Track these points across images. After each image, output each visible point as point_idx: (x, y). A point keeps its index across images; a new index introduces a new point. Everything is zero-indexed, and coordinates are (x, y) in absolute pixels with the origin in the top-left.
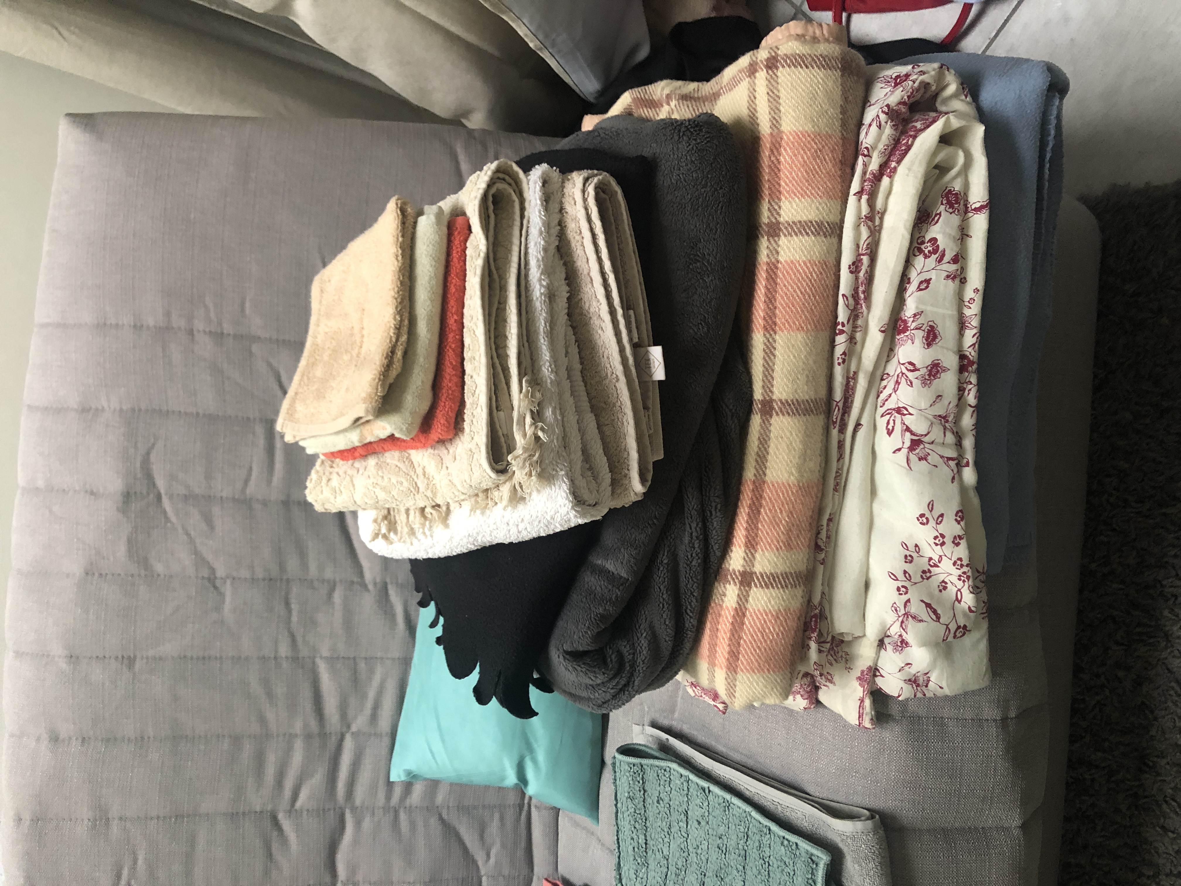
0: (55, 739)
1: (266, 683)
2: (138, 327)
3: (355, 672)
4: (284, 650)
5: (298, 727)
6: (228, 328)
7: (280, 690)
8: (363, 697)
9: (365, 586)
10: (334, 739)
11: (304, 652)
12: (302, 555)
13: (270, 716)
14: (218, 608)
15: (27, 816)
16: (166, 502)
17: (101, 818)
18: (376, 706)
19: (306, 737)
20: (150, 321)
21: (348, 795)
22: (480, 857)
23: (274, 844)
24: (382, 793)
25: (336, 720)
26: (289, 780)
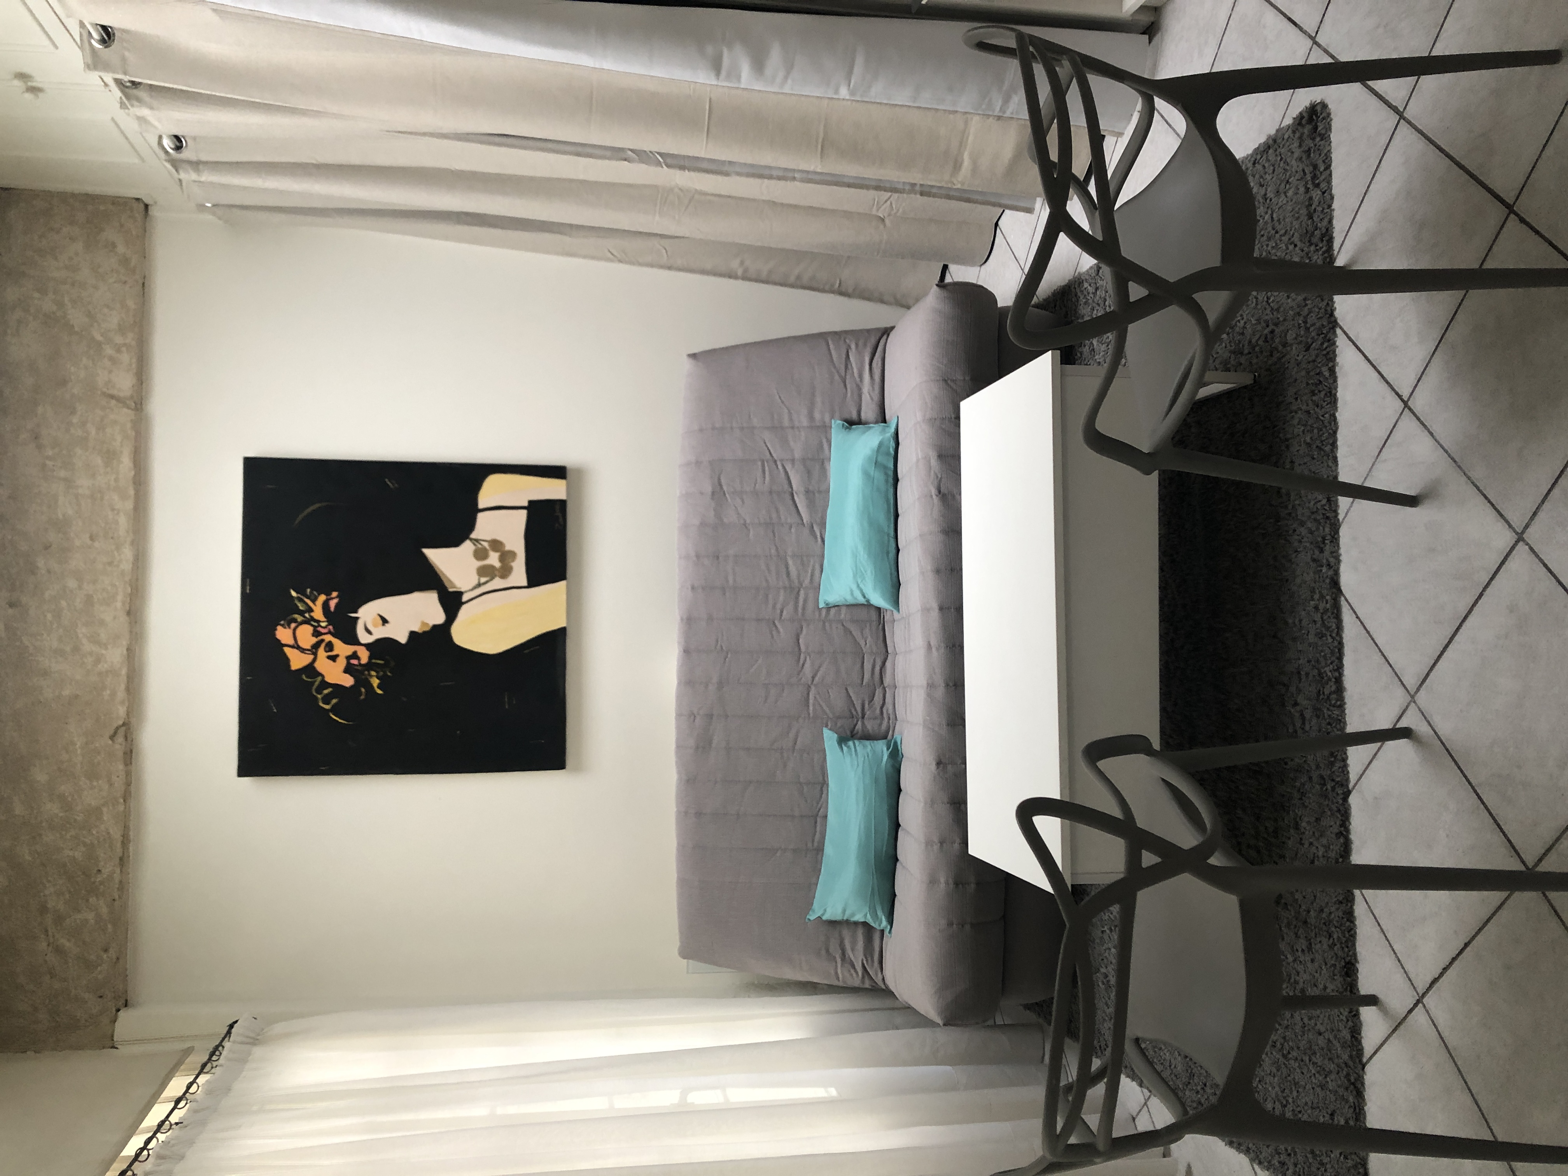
0: (693, 588)
1: (767, 566)
2: (713, 428)
3: (803, 561)
4: (773, 551)
5: (781, 583)
6: (745, 425)
7: (773, 568)
8: (807, 572)
9: (803, 524)
10: (796, 591)
11: (782, 554)
12: (777, 511)
13: (769, 580)
14: (748, 535)
15: (685, 617)
16: (727, 495)
17: (710, 618)
18: (812, 575)
19: (785, 588)
20: (717, 425)
21: (803, 614)
22: (862, 643)
23: (774, 633)
24: (817, 613)
25: (796, 581)
26: (779, 606)
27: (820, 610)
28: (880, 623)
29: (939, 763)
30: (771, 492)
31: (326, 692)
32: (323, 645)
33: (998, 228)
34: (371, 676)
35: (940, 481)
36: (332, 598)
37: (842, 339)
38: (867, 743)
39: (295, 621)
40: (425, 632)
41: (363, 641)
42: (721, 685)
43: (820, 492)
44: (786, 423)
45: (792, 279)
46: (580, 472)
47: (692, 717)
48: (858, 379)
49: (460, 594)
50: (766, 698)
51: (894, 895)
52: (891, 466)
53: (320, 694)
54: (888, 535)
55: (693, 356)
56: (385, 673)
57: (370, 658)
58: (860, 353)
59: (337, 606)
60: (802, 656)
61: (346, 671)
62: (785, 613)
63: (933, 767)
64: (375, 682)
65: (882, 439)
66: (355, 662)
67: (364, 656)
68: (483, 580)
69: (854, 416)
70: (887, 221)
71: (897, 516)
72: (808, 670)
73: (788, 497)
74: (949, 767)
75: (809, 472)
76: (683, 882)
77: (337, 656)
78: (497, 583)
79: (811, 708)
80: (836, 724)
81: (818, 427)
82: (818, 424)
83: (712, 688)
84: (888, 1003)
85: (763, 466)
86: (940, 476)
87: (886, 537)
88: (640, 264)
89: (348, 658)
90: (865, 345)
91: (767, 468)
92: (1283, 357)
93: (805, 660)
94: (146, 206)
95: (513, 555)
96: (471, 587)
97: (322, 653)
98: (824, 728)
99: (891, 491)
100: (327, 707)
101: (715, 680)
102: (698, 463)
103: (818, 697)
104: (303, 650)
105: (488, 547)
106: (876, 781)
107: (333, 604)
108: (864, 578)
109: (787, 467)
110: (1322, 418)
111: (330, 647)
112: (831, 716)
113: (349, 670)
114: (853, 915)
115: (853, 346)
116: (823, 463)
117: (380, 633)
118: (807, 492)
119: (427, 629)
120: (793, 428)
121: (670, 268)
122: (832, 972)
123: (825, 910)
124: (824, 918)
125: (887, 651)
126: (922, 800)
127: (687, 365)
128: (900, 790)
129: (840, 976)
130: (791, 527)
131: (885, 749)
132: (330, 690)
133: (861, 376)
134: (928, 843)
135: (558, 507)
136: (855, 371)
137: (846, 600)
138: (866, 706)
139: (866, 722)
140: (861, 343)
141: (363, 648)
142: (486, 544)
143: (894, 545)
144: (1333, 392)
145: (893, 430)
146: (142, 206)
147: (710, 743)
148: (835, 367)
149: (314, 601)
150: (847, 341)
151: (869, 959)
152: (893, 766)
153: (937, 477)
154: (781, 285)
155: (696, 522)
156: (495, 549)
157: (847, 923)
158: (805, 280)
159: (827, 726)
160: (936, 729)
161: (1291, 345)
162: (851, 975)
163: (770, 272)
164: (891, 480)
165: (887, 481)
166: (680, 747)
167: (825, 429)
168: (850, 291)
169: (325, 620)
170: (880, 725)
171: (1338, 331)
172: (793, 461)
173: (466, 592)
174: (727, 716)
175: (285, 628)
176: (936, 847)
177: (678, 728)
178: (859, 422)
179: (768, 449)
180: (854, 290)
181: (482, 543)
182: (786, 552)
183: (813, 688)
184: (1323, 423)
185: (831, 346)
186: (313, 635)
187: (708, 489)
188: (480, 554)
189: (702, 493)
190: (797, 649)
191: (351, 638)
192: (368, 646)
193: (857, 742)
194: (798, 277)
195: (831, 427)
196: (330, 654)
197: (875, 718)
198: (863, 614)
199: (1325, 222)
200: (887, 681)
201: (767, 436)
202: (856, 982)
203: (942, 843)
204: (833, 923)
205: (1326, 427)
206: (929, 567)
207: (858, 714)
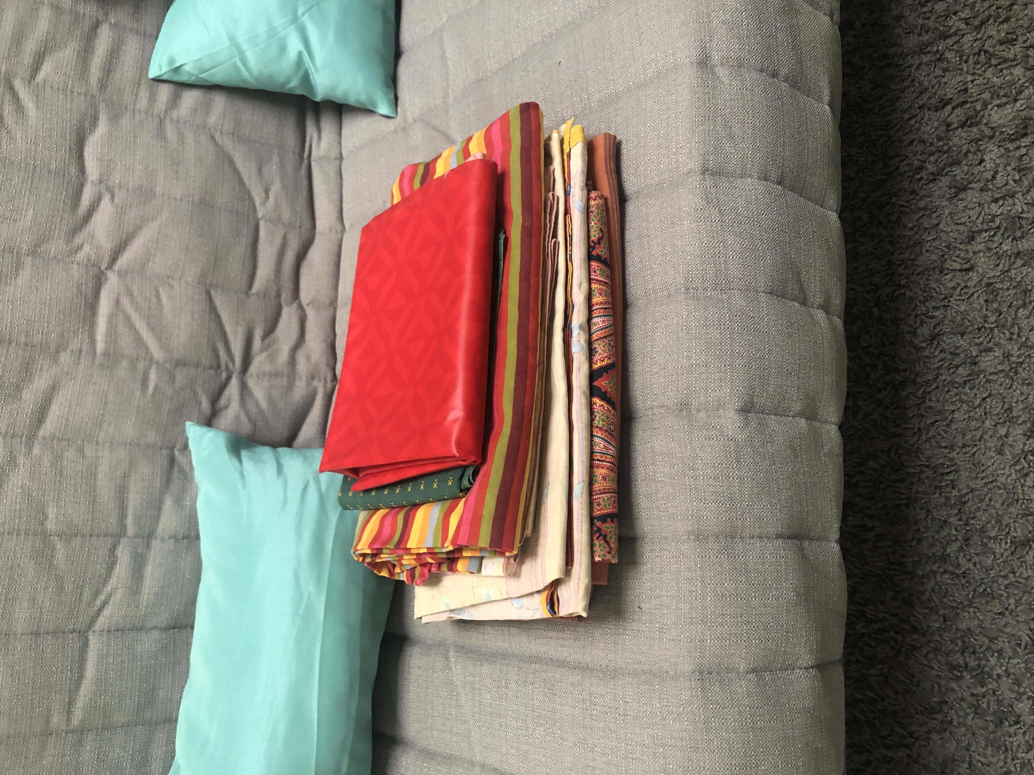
60: (89, 189)
93: (97, 201)
183: (111, 279)
207: (233, 360)
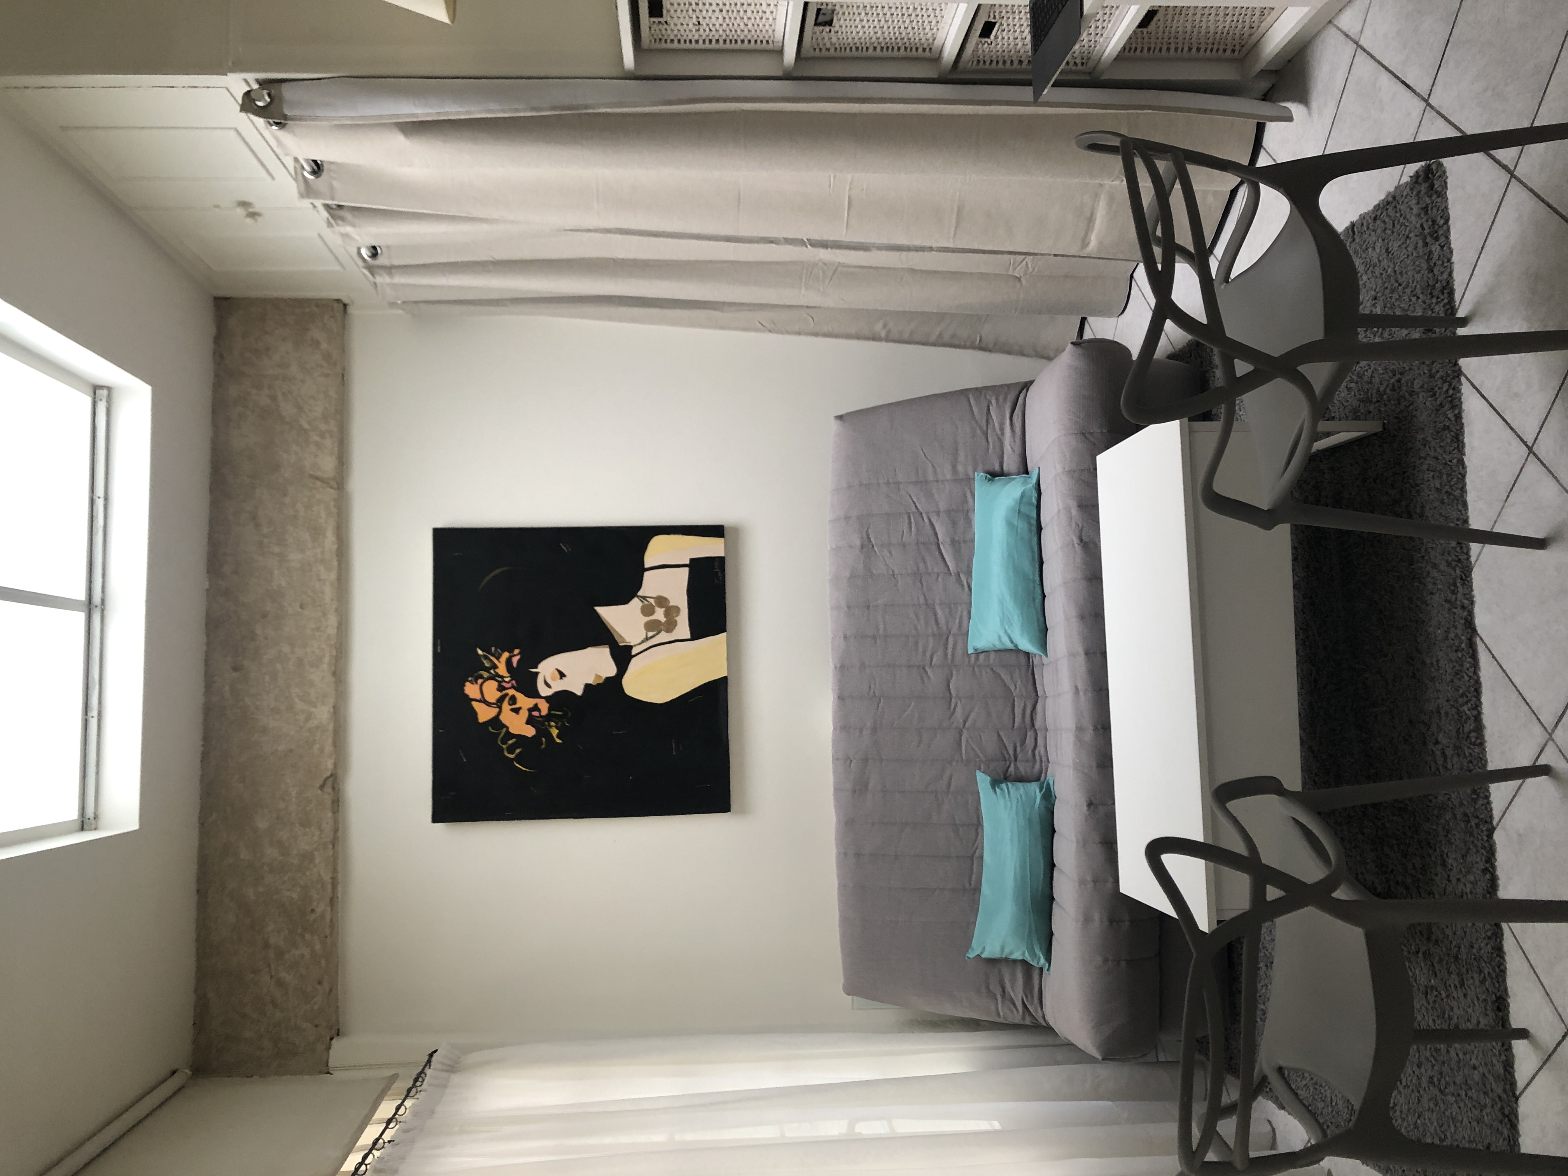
0: (845, 637)
1: (916, 615)
2: (861, 485)
3: (950, 609)
4: (922, 600)
5: (930, 631)
6: (891, 481)
7: (922, 617)
8: (955, 619)
9: (950, 572)
10: (945, 638)
11: (930, 602)
12: (925, 563)
13: (919, 628)
14: (896, 586)
15: (838, 666)
16: (876, 548)
17: (863, 666)
18: (960, 622)
19: (934, 635)
20: (864, 482)
21: (953, 660)
22: (1012, 688)
23: (925, 679)
24: (966, 659)
25: (944, 628)
26: (928, 654)
27: (969, 655)
28: (1029, 666)
29: (1090, 804)
30: (917, 544)
31: (510, 742)
32: (507, 699)
33: (1133, 281)
34: (551, 727)
35: (1082, 530)
36: (515, 655)
37: (983, 394)
38: (1020, 785)
39: (481, 677)
40: (598, 684)
41: (543, 694)
42: (874, 730)
43: (965, 542)
44: (931, 477)
45: (933, 338)
46: (736, 530)
47: (848, 762)
48: (999, 433)
49: (630, 648)
50: (920, 741)
51: (1052, 934)
52: (1034, 515)
53: (504, 744)
54: (1034, 581)
55: (840, 418)
56: (563, 724)
57: (550, 709)
58: (1000, 407)
59: (519, 661)
60: (953, 701)
61: (528, 723)
62: (934, 660)
63: (1085, 808)
64: (555, 732)
65: (1024, 491)
66: (536, 713)
67: (544, 707)
68: (650, 634)
69: (997, 468)
70: (1023, 280)
71: (1041, 563)
72: (959, 712)
73: (934, 547)
74: (1100, 808)
75: (954, 523)
76: (845, 921)
77: (520, 709)
78: (663, 637)
79: (964, 752)
80: (989, 767)
81: (962, 479)
82: (961, 477)
83: (866, 733)
84: (1050, 1040)
85: (909, 518)
86: (1081, 525)
87: (1032, 585)
88: (788, 333)
89: (530, 710)
90: (1005, 398)
91: (913, 521)
92: (1410, 405)
93: (956, 705)
94: (345, 306)
95: (677, 609)
96: (639, 641)
97: (506, 706)
98: (977, 771)
99: (1035, 539)
100: (512, 756)
101: (869, 725)
102: (847, 518)
103: (970, 740)
104: (489, 704)
105: (653, 603)
106: (1030, 821)
107: (515, 660)
108: (1011, 624)
109: (932, 520)
110: (1450, 463)
111: (513, 700)
112: (984, 759)
113: (530, 721)
114: (1012, 953)
115: (994, 401)
116: (967, 515)
117: (558, 686)
118: (953, 542)
119: (601, 681)
120: (937, 481)
121: (816, 335)
122: (993, 1008)
123: (984, 948)
124: (983, 956)
125: (1037, 695)
126: (1074, 839)
127: (834, 426)
128: (1054, 831)
129: (1001, 1014)
130: (938, 575)
131: (1038, 791)
132: (514, 740)
133: (1002, 429)
134: (1082, 882)
135: (716, 564)
136: (996, 425)
137: (994, 646)
138: (1018, 749)
139: (1019, 764)
140: (1001, 398)
141: (543, 701)
142: (652, 601)
143: (1040, 592)
144: (1461, 438)
145: (1034, 481)
146: (341, 306)
147: (866, 787)
148: (977, 422)
149: (498, 659)
150: (988, 397)
151: (1029, 997)
152: (1047, 808)
153: (1078, 525)
154: (923, 344)
155: (847, 574)
156: (661, 606)
157: (1006, 960)
158: (946, 338)
159: (980, 769)
160: (1086, 771)
161: (1418, 394)
162: (1012, 1011)
163: (912, 332)
164: (1034, 529)
165: (1030, 530)
166: (837, 790)
167: (969, 481)
168: (990, 346)
169: (508, 675)
170: (1033, 767)
171: (1463, 379)
172: (938, 513)
173: (635, 645)
174: (881, 760)
175: (473, 684)
176: (1090, 886)
177: (835, 772)
178: (1002, 474)
179: (914, 502)
180: (995, 344)
181: (648, 599)
182: (934, 600)
183: (965, 732)
184: (1451, 468)
185: (972, 402)
186: (498, 690)
187: (858, 543)
188: (647, 610)
189: (850, 547)
190: (948, 695)
191: (533, 693)
192: (547, 699)
193: (1010, 784)
194: (940, 335)
195: (974, 479)
196: (514, 707)
197: (1027, 761)
198: (1012, 659)
199: (1445, 276)
200: (1038, 724)
201: (912, 490)
202: (1017, 1018)
203: (1095, 882)
204: (992, 961)
205: (1455, 471)
206: (1073, 612)
207: (1010, 756)
